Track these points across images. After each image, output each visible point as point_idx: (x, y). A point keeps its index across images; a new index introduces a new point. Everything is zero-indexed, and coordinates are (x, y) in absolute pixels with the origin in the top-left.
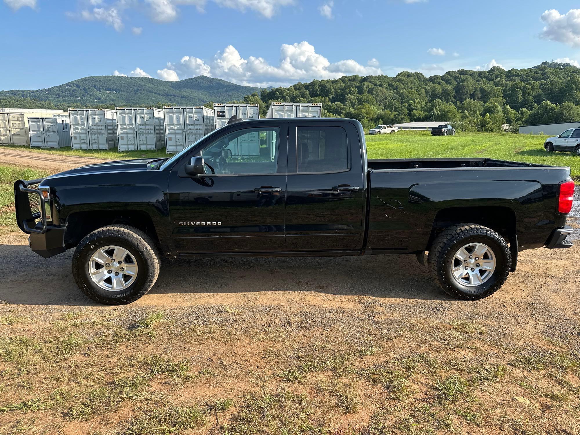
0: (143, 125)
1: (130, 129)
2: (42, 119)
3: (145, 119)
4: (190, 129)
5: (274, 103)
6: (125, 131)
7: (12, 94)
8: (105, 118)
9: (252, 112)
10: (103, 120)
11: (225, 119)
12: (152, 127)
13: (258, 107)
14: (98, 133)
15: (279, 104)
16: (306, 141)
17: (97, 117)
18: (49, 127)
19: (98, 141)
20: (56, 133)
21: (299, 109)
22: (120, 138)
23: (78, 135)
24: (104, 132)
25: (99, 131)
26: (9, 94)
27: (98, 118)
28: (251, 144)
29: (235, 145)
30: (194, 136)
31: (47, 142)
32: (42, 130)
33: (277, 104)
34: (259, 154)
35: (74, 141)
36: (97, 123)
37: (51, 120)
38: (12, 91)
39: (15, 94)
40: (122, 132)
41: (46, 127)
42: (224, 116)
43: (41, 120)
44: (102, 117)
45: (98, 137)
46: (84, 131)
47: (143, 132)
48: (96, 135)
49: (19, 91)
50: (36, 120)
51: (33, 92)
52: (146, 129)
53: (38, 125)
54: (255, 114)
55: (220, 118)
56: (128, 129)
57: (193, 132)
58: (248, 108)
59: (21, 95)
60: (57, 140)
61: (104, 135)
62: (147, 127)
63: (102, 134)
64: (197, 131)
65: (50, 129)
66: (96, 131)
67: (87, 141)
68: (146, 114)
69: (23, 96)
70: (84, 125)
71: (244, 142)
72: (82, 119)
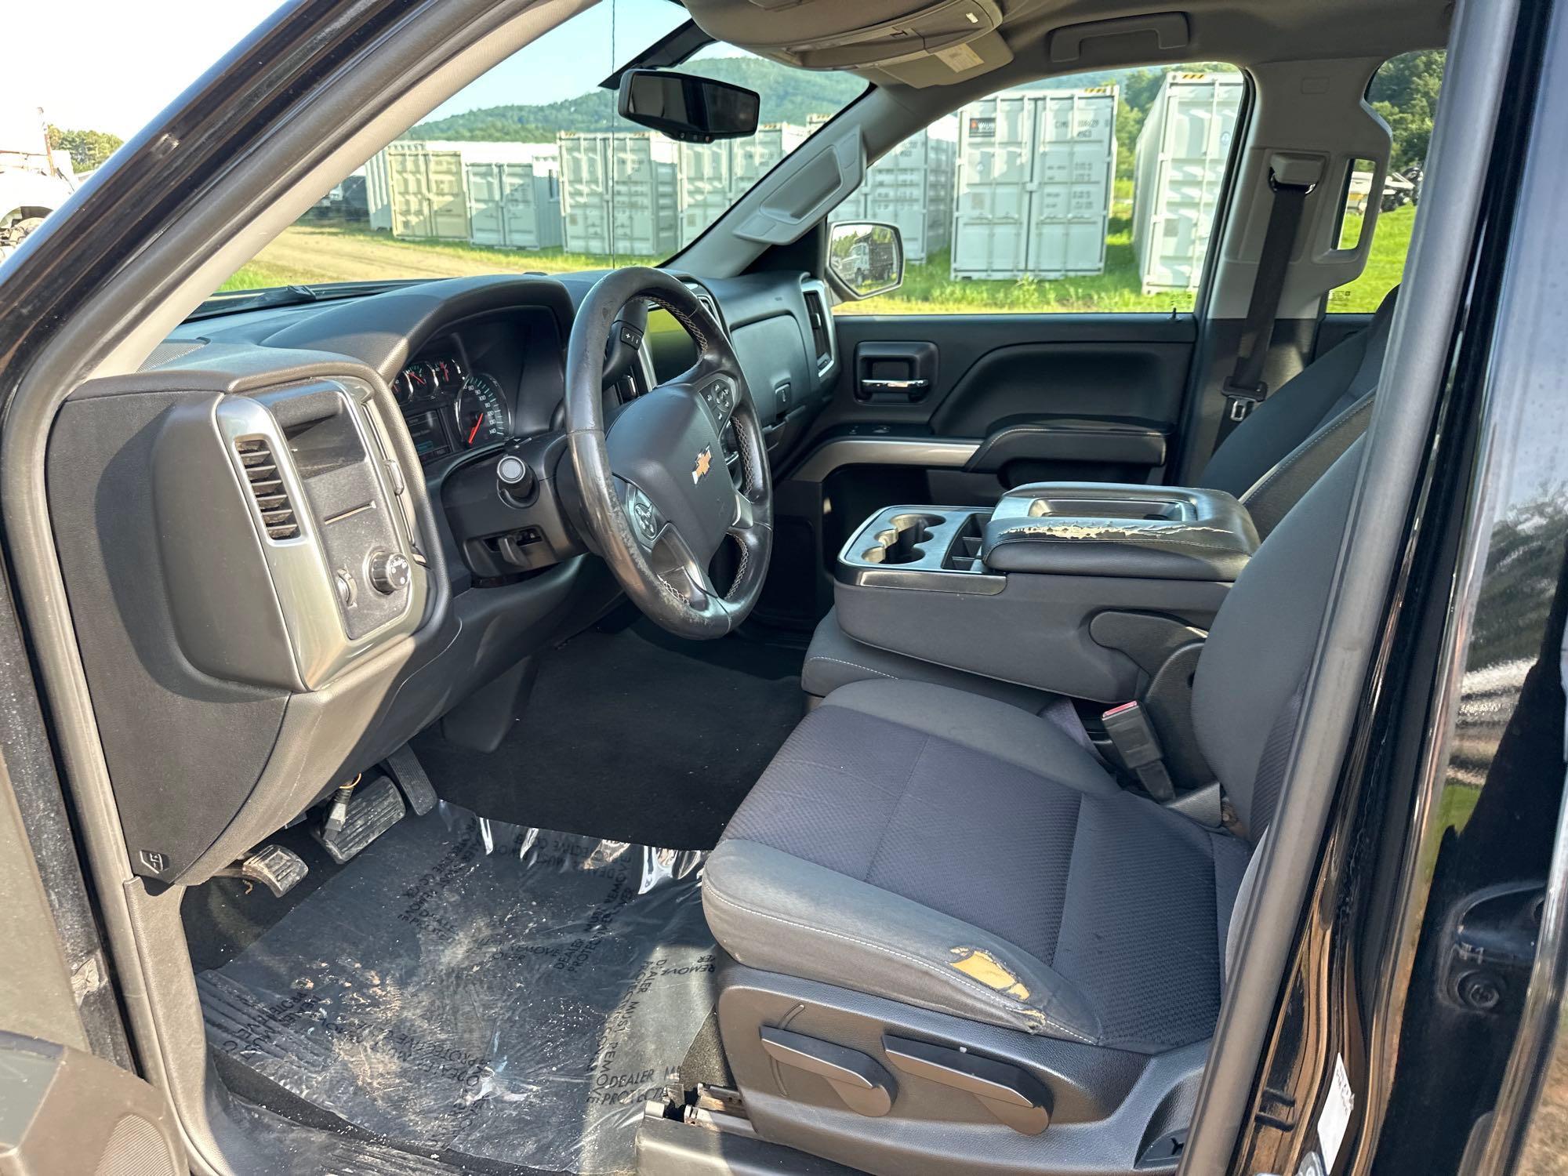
1: (715, 192)
2: (500, 167)
3: (757, 161)
4: (881, 184)
5: (1174, 77)
6: (699, 197)
7: (497, 115)
8: (650, 162)
9: (1090, 117)
10: (646, 166)
11: (992, 144)
13: (1112, 97)
14: (633, 206)
15: (1194, 80)
17: (629, 157)
18: (516, 190)
19: (632, 231)
20: (533, 206)
22: (685, 221)
23: (579, 212)
24: (646, 201)
25: (634, 199)
26: (491, 115)
27: (633, 162)
28: (1075, 230)
29: (1018, 235)
30: (891, 208)
31: (511, 231)
32: (497, 197)
33: (1188, 80)
34: (1102, 265)
35: (571, 230)
36: (629, 177)
37: (518, 170)
38: (497, 108)
39: (504, 116)
40: (692, 201)
41: (507, 191)
42: (993, 136)
43: (496, 170)
44: (642, 156)
45: (631, 218)
46: (595, 200)
48: (627, 213)
49: (512, 108)
50: (483, 169)
53: (490, 184)
54: (1102, 123)
55: (978, 140)
56: (709, 193)
57: (892, 193)
58: (1077, 103)
59: (516, 119)
60: (533, 226)
61: (648, 213)
63: (643, 208)
64: (902, 190)
65: (518, 196)
66: (625, 199)
67: (602, 230)
69: (520, 120)
70: (596, 182)
71: (1052, 221)
72: (592, 163)
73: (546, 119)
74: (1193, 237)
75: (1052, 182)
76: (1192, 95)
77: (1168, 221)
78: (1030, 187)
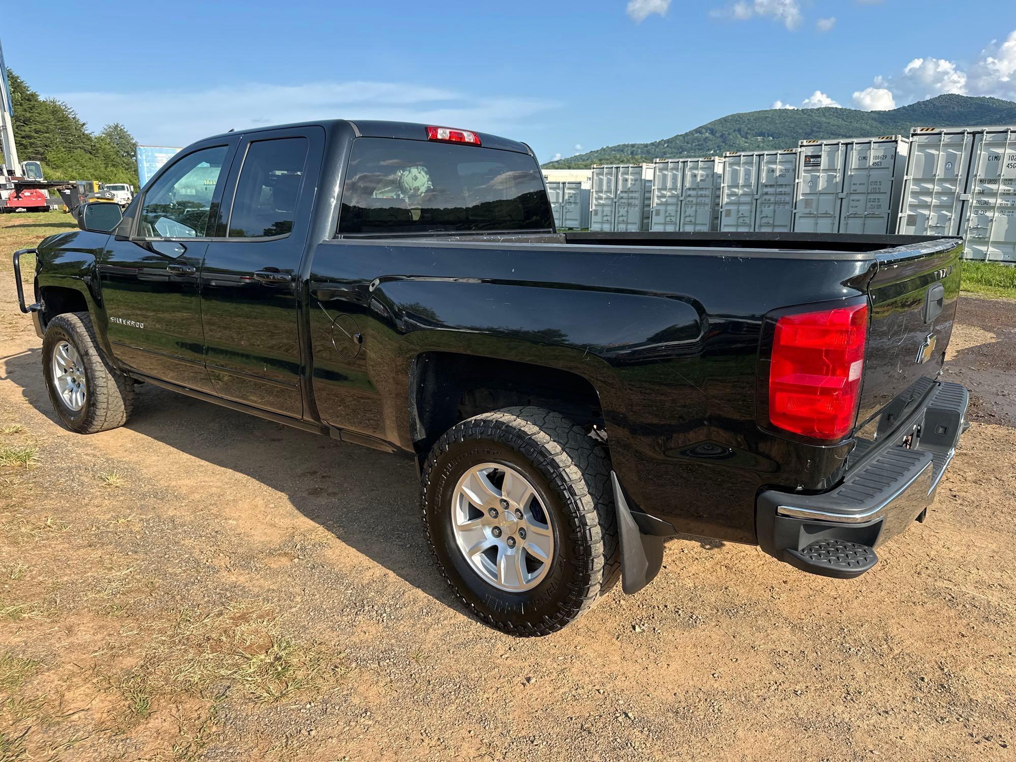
0: (694, 189)
1: (672, 196)
2: (564, 183)
3: (699, 179)
5: (915, 130)
6: (664, 200)
7: (618, 150)
8: (641, 180)
9: (881, 153)
10: (638, 183)
11: (818, 171)
12: (708, 192)
13: (897, 142)
14: (629, 205)
15: (929, 132)
16: (989, 214)
17: (630, 177)
18: (571, 197)
19: (627, 219)
20: (579, 205)
21: (982, 140)
22: (654, 213)
23: (599, 209)
24: (637, 202)
25: (630, 201)
26: (614, 151)
27: (632, 180)
28: (869, 221)
29: (833, 224)
30: (772, 207)
31: (566, 219)
32: (561, 201)
33: (924, 132)
35: (594, 218)
36: (629, 189)
37: (574, 186)
38: (619, 146)
39: (622, 151)
40: (659, 202)
41: (566, 197)
42: (818, 165)
43: (561, 185)
44: (637, 177)
45: (627, 212)
46: (609, 202)
47: (692, 201)
48: (626, 209)
49: (627, 146)
50: (555, 185)
51: (646, 146)
52: (697, 197)
53: (558, 194)
54: (889, 157)
55: (810, 168)
56: (669, 197)
58: (872, 145)
59: (629, 152)
60: (578, 217)
61: (637, 209)
62: (700, 192)
63: (635, 206)
65: (572, 200)
66: (625, 201)
67: (611, 219)
68: (702, 168)
69: (632, 153)
70: (610, 192)
71: (855, 216)
72: (609, 181)
73: (648, 152)
74: (926, 226)
75: (855, 192)
76: (927, 141)
77: (909, 216)
78: (841, 195)
